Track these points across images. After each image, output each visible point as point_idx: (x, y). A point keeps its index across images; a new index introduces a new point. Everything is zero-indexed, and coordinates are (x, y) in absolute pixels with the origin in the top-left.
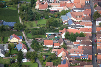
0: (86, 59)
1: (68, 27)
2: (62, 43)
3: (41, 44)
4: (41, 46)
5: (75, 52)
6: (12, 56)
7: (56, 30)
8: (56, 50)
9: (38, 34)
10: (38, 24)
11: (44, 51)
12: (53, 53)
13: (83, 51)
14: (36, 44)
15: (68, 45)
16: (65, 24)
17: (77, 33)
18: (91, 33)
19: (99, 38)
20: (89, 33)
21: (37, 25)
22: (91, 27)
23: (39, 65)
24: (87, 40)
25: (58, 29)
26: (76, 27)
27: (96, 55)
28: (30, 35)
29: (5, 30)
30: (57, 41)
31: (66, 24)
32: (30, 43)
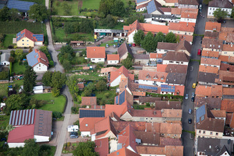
0: (170, 93)
1: (145, 18)
2: (124, 54)
3: (81, 55)
4: (80, 59)
5: (148, 76)
6: (13, 79)
7: (117, 23)
8: (110, 69)
9: (79, 31)
10: (83, 8)
11: (85, 71)
12: (102, 75)
13: (166, 75)
14: (69, 55)
15: (137, 61)
16: (141, 10)
17: (160, 34)
18: (192, 34)
19: (206, 47)
20: (188, 33)
21: (81, 11)
22: (194, 21)
23: (68, 103)
24: (180, 51)
25: (122, 21)
26: (163, 19)
27: (194, 84)
28: (61, 33)
29: (10, 18)
30: (116, 50)
31: (141, 12)
32: (57, 50)
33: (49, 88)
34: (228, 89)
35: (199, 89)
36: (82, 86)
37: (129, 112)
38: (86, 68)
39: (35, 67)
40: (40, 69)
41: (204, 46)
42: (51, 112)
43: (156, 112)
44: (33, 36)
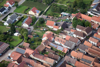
12: (46, 34)
15: (65, 31)
25: (79, 10)
26: (96, 13)
31: (92, 7)
33: (20, 34)
34: (86, 56)
35: (73, 52)
36: (32, 37)
37: (33, 55)
38: (42, 29)
39: (23, 24)
40: (25, 25)
41: (98, 31)
42: (9, 45)
43: (44, 58)
44: (36, 10)
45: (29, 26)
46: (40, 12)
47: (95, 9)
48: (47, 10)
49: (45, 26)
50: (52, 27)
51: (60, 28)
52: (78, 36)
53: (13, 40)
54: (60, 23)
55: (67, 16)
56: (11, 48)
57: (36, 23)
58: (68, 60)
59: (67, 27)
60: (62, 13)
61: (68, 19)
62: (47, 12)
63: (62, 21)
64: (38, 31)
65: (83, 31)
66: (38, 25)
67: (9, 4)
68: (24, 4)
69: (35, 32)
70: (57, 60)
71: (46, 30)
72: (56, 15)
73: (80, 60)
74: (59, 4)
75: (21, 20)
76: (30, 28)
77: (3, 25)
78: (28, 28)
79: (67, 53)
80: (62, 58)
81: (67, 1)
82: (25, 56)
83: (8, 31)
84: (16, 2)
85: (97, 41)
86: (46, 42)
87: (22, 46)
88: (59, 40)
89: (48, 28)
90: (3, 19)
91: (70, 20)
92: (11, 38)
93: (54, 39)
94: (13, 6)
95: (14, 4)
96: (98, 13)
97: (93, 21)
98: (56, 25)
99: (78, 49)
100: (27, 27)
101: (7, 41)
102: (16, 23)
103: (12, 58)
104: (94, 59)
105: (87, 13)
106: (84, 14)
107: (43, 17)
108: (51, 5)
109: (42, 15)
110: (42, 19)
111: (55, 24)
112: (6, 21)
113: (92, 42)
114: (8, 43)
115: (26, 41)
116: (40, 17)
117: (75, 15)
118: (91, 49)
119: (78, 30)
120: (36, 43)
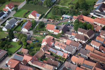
0: (61, 56)
13: (66, 46)
15: (66, 35)
33: (19, 40)
34: (87, 61)
35: (73, 57)
36: (31, 42)
37: (31, 61)
38: (41, 34)
39: (23, 29)
40: (25, 30)
41: (101, 34)
42: (7, 52)
43: (42, 65)
44: (36, 14)
45: (28, 31)
46: (40, 15)
47: (98, 10)
48: (48, 13)
49: (46, 30)
50: (53, 31)
51: (61, 32)
52: (79, 40)
53: (12, 46)
54: (61, 26)
55: (69, 18)
56: (9, 54)
57: (35, 27)
58: (69, 66)
59: (69, 31)
60: (63, 16)
61: (69, 21)
62: (48, 15)
63: (63, 24)
64: (37, 36)
65: (84, 35)
66: (37, 29)
67: (8, 8)
68: (24, 8)
69: (34, 37)
70: (57, 66)
71: (46, 35)
72: (57, 17)
73: (81, 65)
74: (60, 6)
75: (20, 24)
76: (29, 33)
77: (2, 31)
78: (28, 33)
79: (67, 58)
80: (62, 64)
81: (69, 3)
82: (23, 64)
83: (6, 37)
84: (16, 6)
85: (100, 44)
86: (45, 48)
87: (20, 52)
88: (59, 45)
89: (49, 33)
90: (2, 25)
91: (72, 22)
92: (9, 44)
93: (54, 44)
94: (12, 11)
95: (13, 8)
96: (102, 14)
97: (95, 23)
98: (57, 29)
99: (79, 54)
100: (26, 32)
101: (5, 48)
102: (15, 28)
103: (9, 66)
104: (95, 64)
105: (90, 14)
106: (86, 16)
107: (44, 21)
108: (52, 8)
109: (42, 18)
110: (41, 22)
111: (55, 27)
112: (4, 26)
113: (94, 46)
114: (6, 50)
115: (25, 47)
116: (41, 20)
117: (77, 17)
118: (92, 53)
119: (79, 33)
120: (35, 49)
